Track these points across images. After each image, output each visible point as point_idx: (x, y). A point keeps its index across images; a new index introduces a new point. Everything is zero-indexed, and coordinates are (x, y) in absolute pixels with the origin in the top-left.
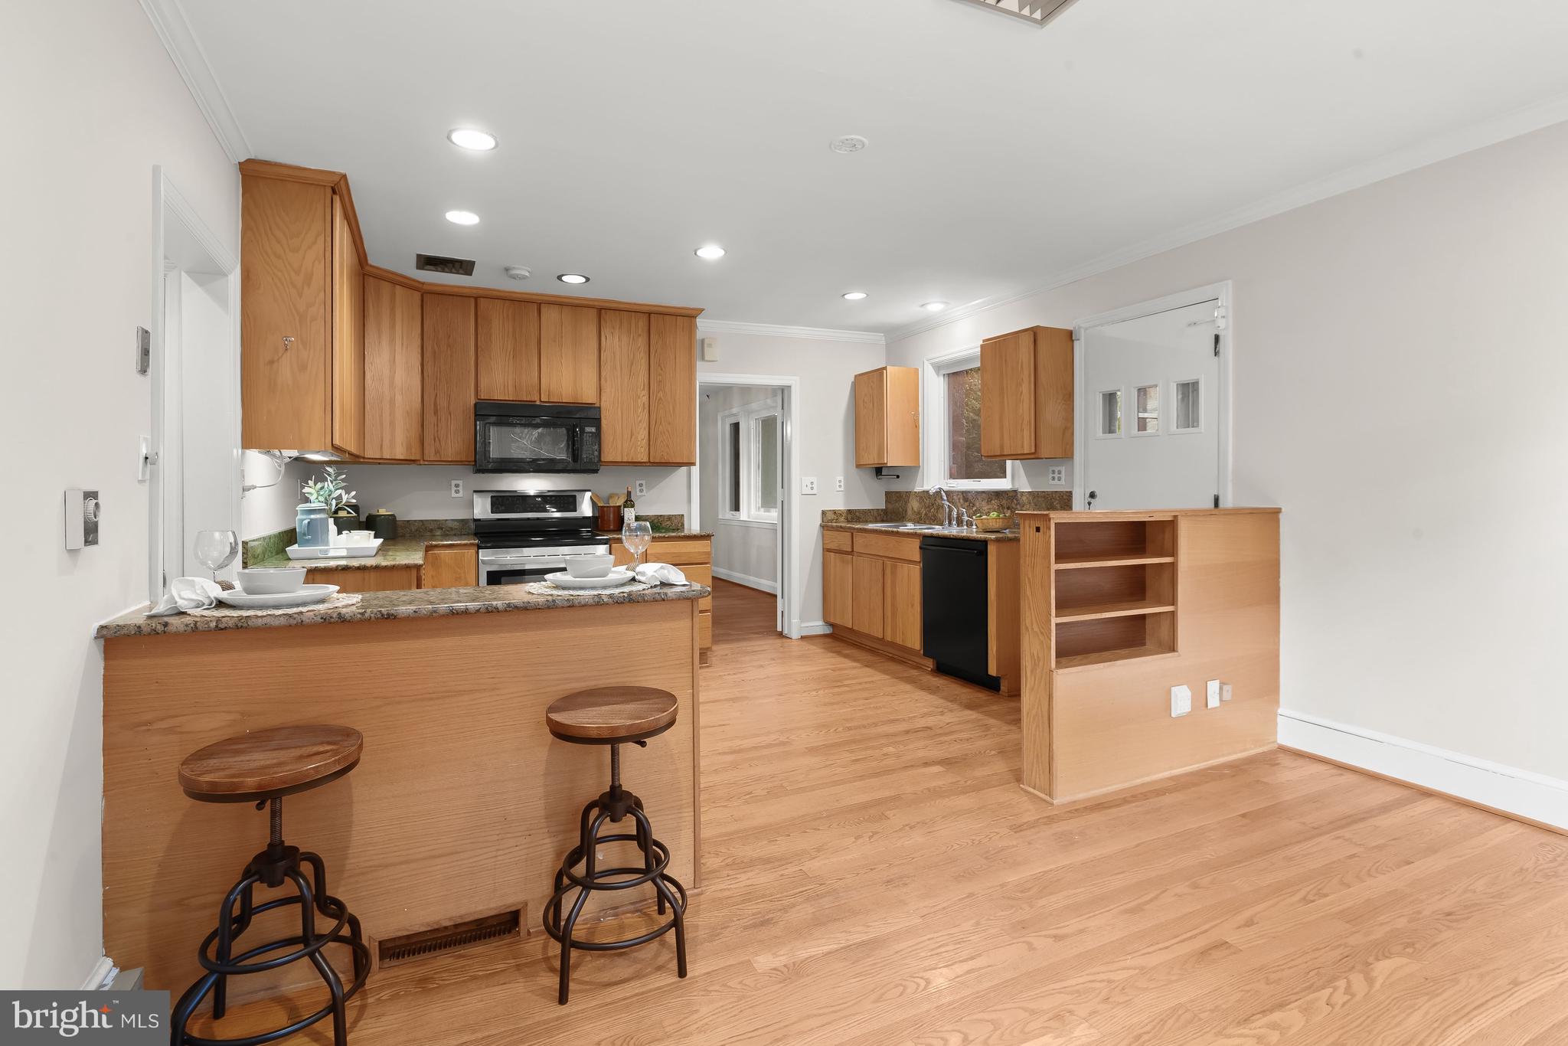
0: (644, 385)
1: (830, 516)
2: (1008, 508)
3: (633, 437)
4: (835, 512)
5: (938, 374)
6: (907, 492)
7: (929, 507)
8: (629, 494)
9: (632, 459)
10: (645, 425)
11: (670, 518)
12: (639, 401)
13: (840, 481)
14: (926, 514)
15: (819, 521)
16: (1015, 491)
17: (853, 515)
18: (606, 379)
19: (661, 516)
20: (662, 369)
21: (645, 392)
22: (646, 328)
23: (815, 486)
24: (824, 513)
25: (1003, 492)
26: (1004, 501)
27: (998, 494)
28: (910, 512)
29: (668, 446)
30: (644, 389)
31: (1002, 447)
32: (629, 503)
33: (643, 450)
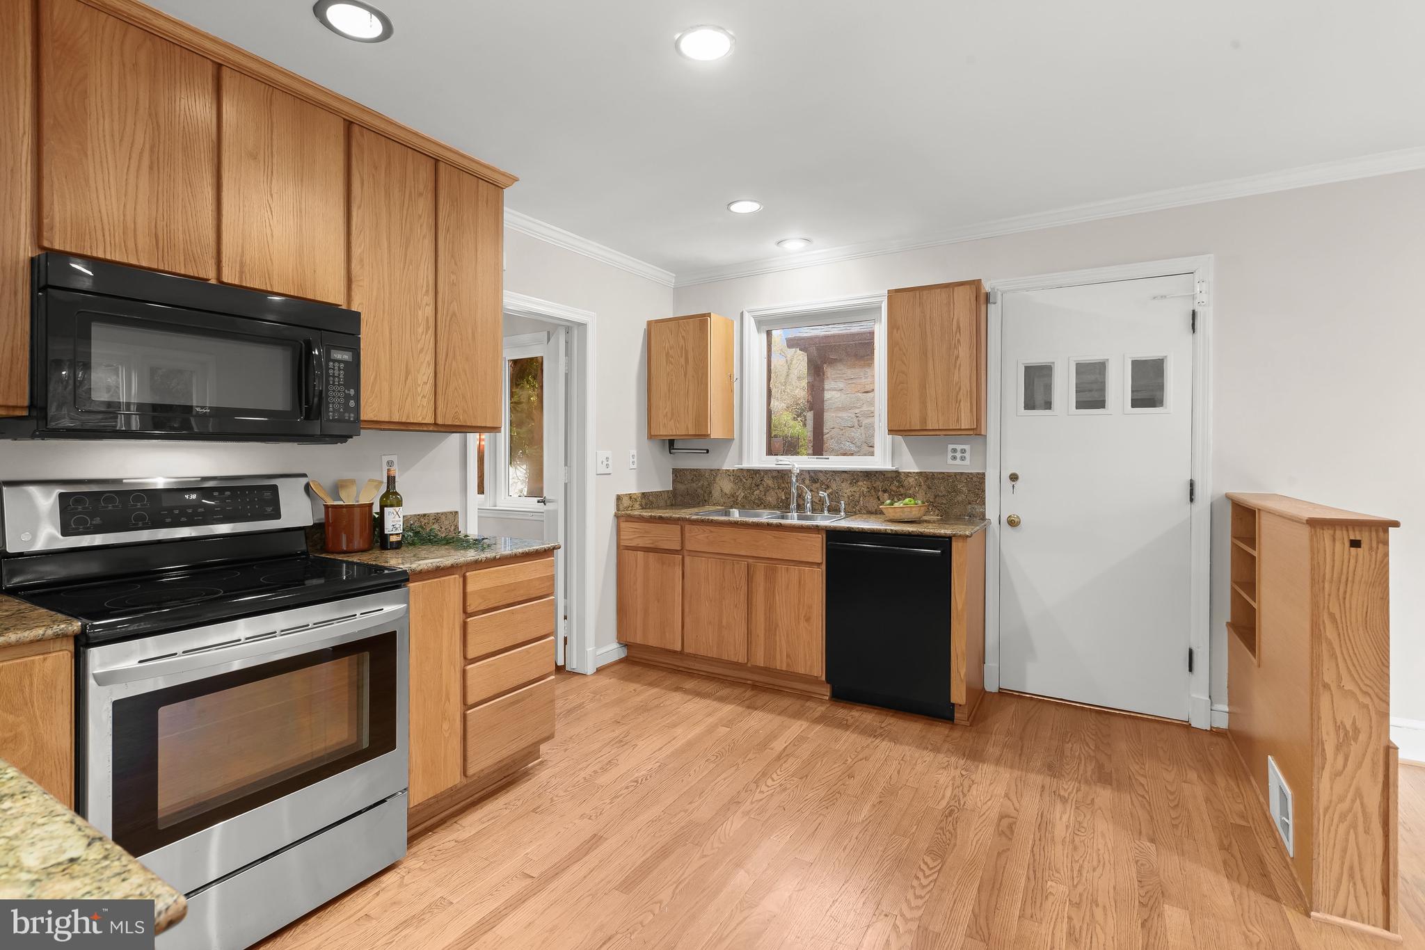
0: (428, 286)
1: (626, 502)
2: (885, 491)
3: (410, 377)
4: (630, 496)
5: (759, 330)
6: (712, 470)
7: (750, 488)
8: (391, 480)
9: (408, 417)
10: (429, 357)
11: (437, 518)
12: (420, 313)
13: (633, 456)
14: (745, 497)
15: (613, 510)
16: (897, 473)
17: (647, 499)
18: (361, 260)
19: (425, 515)
20: (456, 264)
21: (429, 299)
22: (431, 185)
23: (610, 462)
24: (619, 498)
25: (877, 472)
26: (878, 483)
27: (868, 475)
28: (716, 493)
29: (464, 397)
30: (427, 291)
31: (924, 420)
32: (391, 497)
33: (425, 402)
